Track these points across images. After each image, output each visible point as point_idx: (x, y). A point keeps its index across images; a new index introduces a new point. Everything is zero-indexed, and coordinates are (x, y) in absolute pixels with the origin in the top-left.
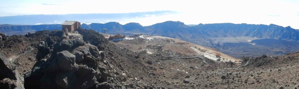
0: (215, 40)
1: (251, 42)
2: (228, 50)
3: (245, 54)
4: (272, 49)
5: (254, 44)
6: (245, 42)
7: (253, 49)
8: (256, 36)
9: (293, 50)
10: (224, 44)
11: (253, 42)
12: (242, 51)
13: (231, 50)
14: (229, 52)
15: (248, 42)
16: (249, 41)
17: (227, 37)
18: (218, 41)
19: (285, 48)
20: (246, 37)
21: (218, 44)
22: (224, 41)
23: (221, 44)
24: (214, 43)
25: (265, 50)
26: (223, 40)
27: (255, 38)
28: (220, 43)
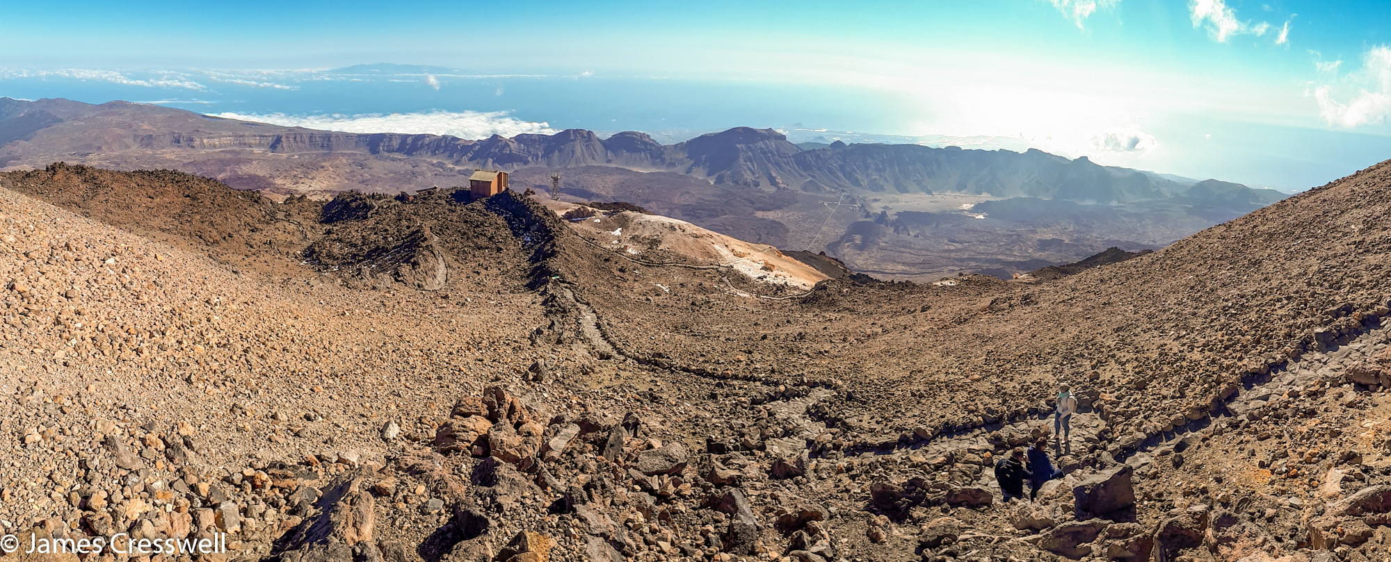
0: (876, 200)
1: (971, 211)
2: (909, 235)
3: (952, 248)
4: (1034, 232)
5: (981, 217)
6: (956, 208)
7: (975, 231)
8: (989, 191)
9: (1094, 235)
10: (898, 214)
11: (978, 208)
12: (946, 241)
13: (915, 236)
14: (910, 243)
15: (963, 210)
16: (967, 206)
17: (908, 192)
18: (883, 205)
19: (1071, 228)
20: (957, 194)
21: (884, 213)
22: (900, 204)
23: (892, 216)
24: (872, 211)
25: (1011, 236)
26: (897, 201)
27: (985, 197)
28: (888, 213)
